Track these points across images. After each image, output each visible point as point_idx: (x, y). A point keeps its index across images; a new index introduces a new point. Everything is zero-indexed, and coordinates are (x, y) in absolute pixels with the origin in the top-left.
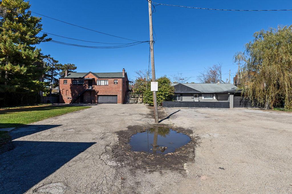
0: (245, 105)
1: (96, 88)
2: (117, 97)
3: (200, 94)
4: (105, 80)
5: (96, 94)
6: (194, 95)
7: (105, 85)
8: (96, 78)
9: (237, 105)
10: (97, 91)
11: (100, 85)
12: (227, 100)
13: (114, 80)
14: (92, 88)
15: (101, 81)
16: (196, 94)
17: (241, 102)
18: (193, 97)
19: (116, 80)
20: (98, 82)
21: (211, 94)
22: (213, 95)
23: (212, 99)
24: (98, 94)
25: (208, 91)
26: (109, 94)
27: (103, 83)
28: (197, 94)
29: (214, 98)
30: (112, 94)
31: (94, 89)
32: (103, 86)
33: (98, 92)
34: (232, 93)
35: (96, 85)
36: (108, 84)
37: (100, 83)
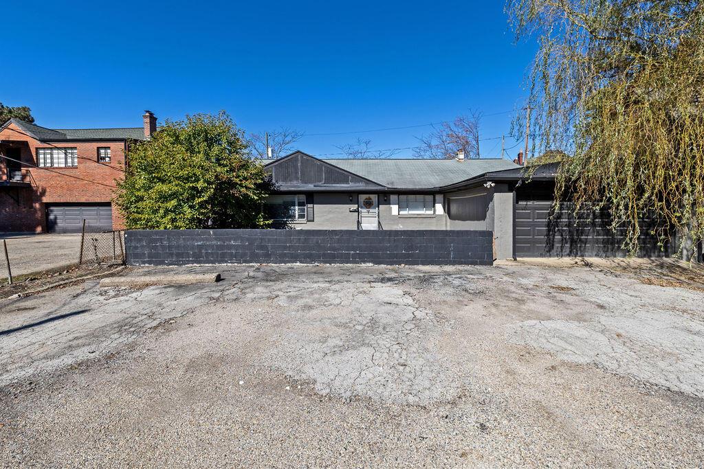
0: (573, 242)
1: (36, 178)
2: (111, 210)
3: (384, 196)
4: (65, 149)
5: (39, 199)
6: (362, 198)
7: (65, 168)
8: (34, 144)
9: (534, 242)
10: (40, 190)
11: (49, 165)
12: (484, 218)
13: (98, 149)
14: (24, 176)
15: (51, 154)
16: (367, 196)
17: (552, 226)
18: (354, 207)
19: (105, 148)
20: (42, 156)
21: (427, 195)
22: (434, 198)
23: (432, 212)
24: (45, 200)
25: (414, 183)
26: (83, 200)
27: (59, 159)
28: (372, 196)
29: (439, 208)
30: (91, 200)
31: (27, 180)
32: (61, 168)
33: (43, 193)
34: (505, 183)
35: (36, 165)
36: (79, 162)
37: (49, 161)
